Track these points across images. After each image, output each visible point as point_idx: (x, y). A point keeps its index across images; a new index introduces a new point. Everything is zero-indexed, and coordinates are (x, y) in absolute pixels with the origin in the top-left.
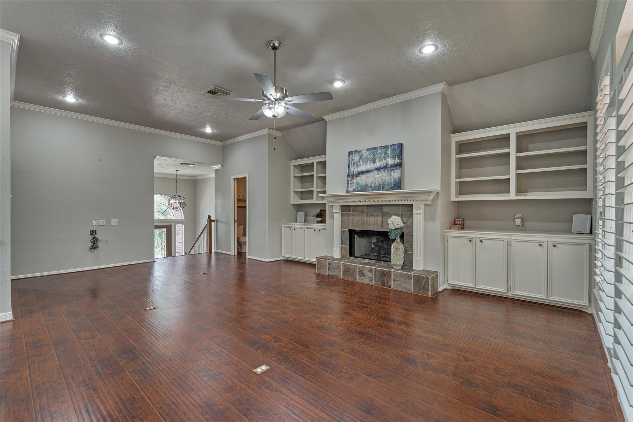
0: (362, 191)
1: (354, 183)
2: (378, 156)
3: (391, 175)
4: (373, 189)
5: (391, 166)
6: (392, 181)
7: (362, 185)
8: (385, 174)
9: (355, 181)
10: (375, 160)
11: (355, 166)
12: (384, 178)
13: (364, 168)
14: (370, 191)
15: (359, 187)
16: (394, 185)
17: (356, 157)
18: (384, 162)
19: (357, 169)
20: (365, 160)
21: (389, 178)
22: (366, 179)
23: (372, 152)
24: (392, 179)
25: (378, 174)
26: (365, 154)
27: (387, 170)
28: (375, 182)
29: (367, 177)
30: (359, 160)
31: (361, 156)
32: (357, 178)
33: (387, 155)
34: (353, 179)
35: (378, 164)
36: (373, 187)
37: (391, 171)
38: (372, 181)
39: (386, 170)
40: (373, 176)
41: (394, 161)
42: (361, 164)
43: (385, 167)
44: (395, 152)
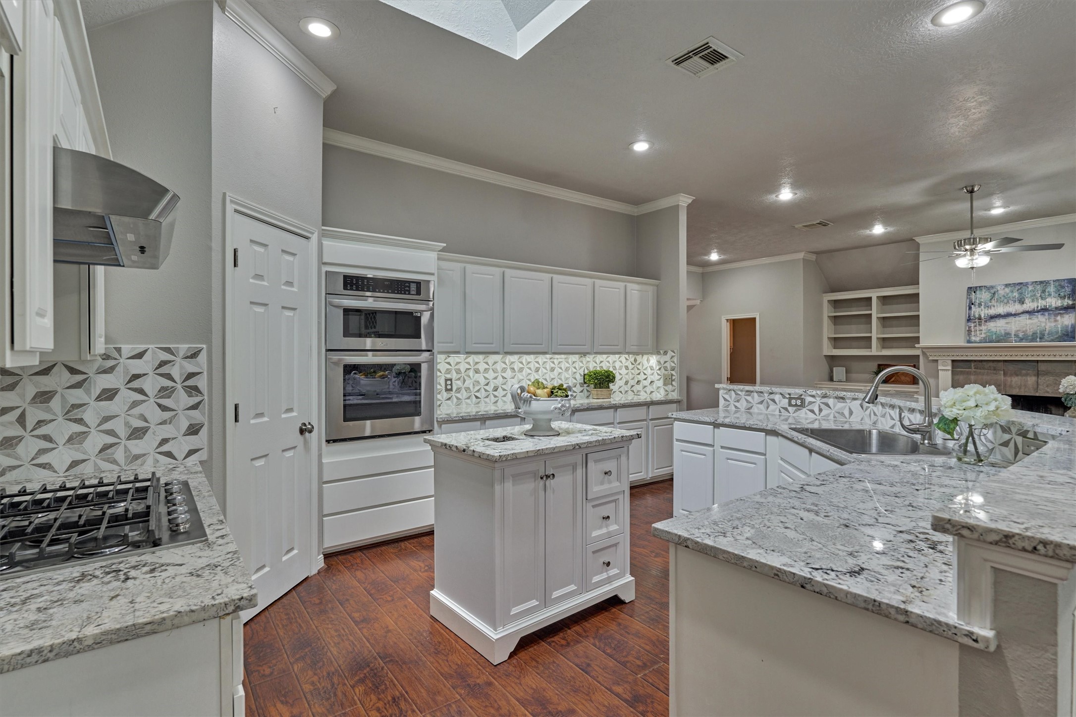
0: (998, 342)
1: (981, 330)
2: (1028, 294)
3: (1056, 321)
4: (1022, 339)
5: (1056, 308)
6: (1060, 329)
7: (998, 332)
8: (1044, 320)
9: (983, 328)
10: (1023, 300)
11: (983, 307)
12: (1043, 325)
13: (1001, 310)
14: (1016, 342)
15: (992, 335)
16: (1064, 334)
17: (984, 296)
18: (1041, 303)
19: (986, 312)
20: (1002, 300)
21: (1053, 324)
22: (1007, 325)
23: (1017, 289)
24: (1059, 326)
25: (1030, 319)
26: (1002, 291)
27: (1049, 314)
28: (1024, 329)
29: (1007, 323)
30: (991, 299)
31: (994, 294)
32: (987, 324)
33: (1047, 294)
34: (980, 325)
35: (1029, 305)
36: (1021, 336)
37: (1056, 315)
38: (1018, 329)
39: (1046, 314)
40: (1019, 321)
41: (1062, 303)
42: (995, 305)
43: (1044, 310)
44: (1064, 290)
